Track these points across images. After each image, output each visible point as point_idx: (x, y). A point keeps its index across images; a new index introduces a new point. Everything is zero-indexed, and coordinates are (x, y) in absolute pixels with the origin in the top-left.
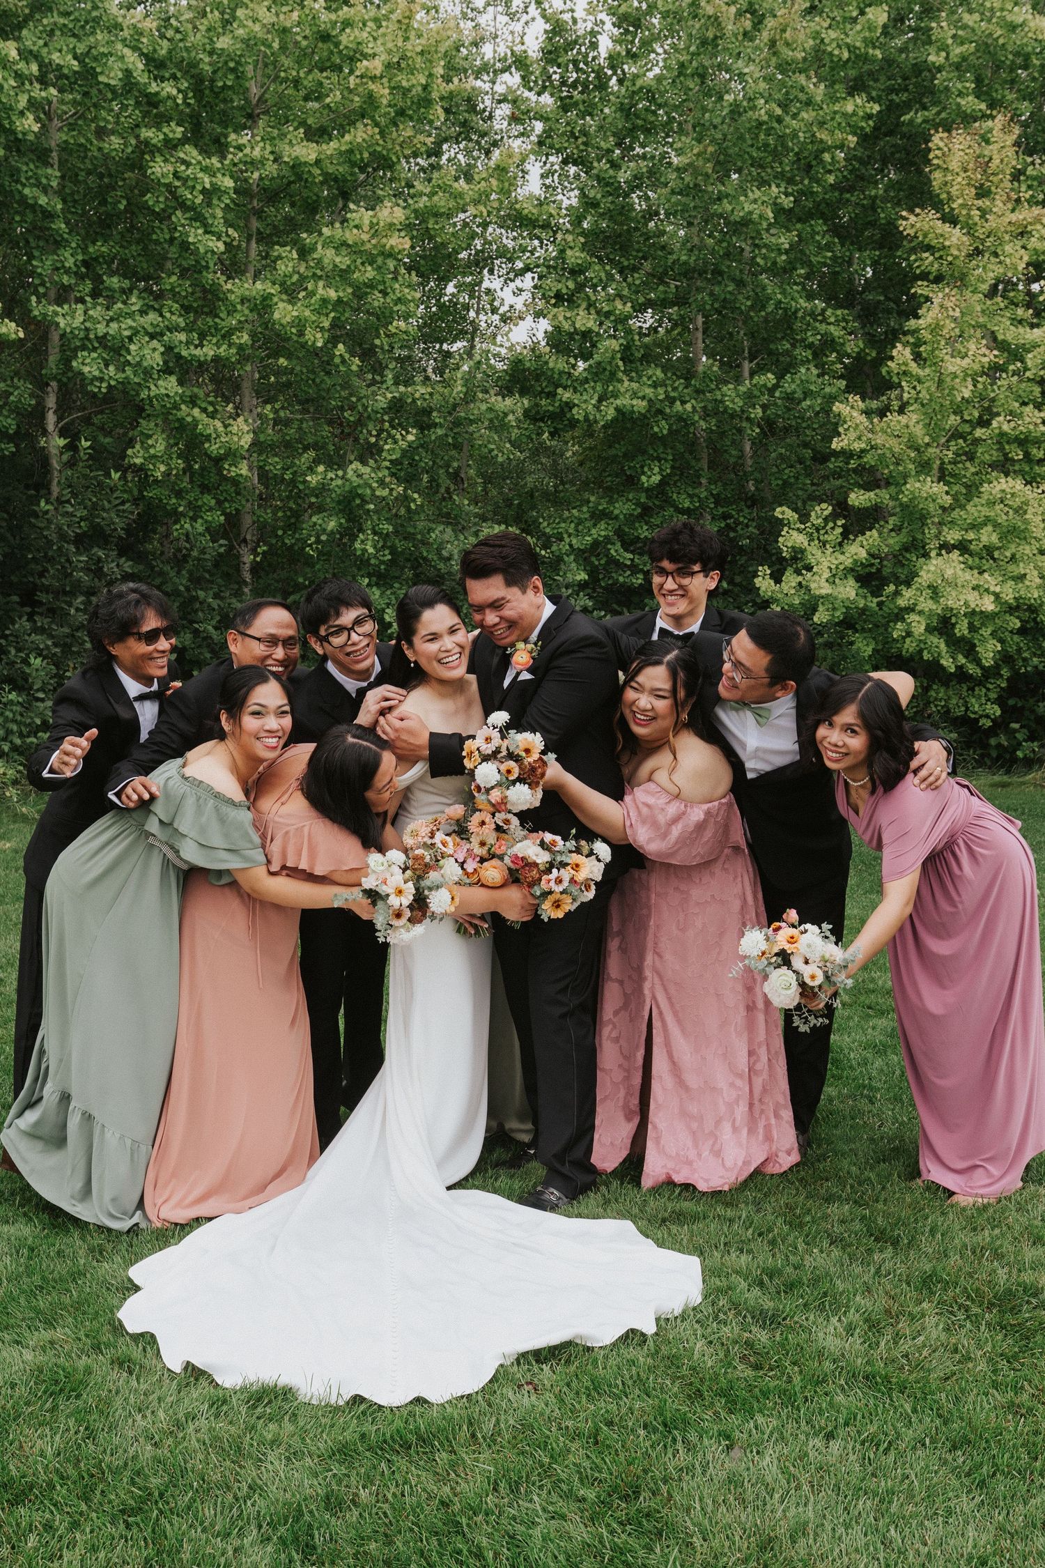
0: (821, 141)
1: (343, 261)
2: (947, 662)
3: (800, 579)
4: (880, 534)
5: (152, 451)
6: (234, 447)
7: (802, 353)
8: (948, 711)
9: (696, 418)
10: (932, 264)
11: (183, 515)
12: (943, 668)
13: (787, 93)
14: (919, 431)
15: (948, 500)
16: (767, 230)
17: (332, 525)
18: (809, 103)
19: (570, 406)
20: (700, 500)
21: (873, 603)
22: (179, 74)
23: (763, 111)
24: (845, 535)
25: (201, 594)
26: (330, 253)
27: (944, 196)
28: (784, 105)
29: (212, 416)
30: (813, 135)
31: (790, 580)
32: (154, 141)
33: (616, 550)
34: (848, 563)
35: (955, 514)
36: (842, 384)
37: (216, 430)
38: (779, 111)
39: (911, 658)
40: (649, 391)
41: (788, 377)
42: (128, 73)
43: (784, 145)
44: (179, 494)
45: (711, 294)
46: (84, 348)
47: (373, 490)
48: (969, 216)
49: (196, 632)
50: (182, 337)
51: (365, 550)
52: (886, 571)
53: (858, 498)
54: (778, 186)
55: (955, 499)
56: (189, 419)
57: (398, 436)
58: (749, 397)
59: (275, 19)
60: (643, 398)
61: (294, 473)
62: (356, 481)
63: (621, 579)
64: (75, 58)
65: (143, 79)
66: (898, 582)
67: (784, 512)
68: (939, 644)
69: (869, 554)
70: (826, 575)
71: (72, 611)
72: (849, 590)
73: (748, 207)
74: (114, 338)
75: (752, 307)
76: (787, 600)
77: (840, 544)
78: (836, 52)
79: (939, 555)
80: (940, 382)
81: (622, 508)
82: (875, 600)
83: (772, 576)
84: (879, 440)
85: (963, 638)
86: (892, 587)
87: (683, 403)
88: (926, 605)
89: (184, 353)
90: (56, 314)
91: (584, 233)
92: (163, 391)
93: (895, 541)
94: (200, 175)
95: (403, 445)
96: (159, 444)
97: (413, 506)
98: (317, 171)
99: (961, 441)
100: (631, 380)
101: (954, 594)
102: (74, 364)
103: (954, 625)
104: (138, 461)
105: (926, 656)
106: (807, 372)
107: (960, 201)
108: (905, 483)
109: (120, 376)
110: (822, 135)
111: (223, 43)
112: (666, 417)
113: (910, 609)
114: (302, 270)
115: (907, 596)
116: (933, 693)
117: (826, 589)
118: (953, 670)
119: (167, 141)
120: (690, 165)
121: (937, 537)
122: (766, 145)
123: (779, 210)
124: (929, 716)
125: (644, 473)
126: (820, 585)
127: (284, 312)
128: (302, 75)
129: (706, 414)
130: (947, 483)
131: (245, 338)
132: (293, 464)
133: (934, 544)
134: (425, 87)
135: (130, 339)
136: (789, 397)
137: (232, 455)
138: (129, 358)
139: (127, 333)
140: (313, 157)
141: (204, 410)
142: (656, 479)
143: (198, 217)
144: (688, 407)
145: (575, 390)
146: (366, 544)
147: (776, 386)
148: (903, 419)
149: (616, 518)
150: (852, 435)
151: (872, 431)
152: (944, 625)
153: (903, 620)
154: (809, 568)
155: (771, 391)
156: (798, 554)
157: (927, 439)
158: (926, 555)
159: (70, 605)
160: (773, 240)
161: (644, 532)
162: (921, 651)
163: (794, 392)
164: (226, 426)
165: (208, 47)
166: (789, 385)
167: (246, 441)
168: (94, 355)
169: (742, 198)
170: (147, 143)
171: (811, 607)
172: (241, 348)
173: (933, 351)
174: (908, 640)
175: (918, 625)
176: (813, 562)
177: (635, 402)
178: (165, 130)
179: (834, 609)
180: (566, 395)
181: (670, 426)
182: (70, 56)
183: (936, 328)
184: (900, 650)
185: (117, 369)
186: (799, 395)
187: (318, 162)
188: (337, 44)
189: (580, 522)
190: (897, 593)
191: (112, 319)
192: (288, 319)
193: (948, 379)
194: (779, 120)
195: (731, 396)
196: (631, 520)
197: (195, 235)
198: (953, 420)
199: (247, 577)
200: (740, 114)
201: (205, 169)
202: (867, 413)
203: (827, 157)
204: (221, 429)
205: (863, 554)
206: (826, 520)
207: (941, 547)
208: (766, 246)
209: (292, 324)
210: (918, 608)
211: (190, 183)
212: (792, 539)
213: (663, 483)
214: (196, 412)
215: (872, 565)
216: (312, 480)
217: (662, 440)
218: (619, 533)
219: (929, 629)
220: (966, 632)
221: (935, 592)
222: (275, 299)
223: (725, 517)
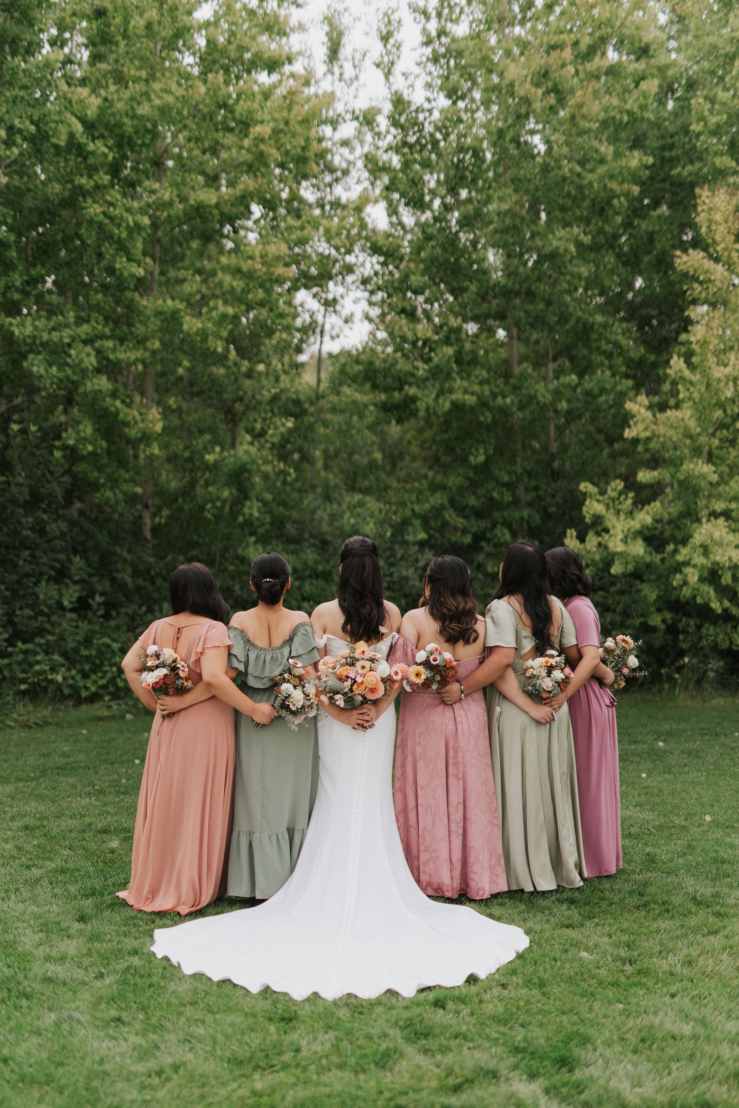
0: (612, 190)
1: (238, 284)
2: (715, 605)
3: (600, 539)
4: (662, 504)
5: (82, 434)
6: (148, 431)
7: (597, 358)
8: (716, 645)
9: (514, 409)
10: (700, 293)
11: (103, 485)
12: (712, 611)
13: (585, 154)
14: (692, 424)
15: (715, 478)
16: (571, 262)
17: (226, 494)
18: (602, 161)
19: (414, 399)
20: (517, 475)
21: (657, 558)
22: (106, 134)
23: (566, 170)
24: (635, 504)
25: (118, 549)
26: (228, 278)
27: (710, 241)
28: (582, 163)
29: (129, 406)
30: (605, 185)
31: (592, 541)
32: (87, 187)
33: (450, 515)
34: (638, 526)
35: (721, 488)
36: (630, 383)
37: (134, 418)
38: (578, 169)
39: (687, 603)
40: (476, 388)
41: (587, 377)
42: (71, 135)
43: (582, 193)
44: (100, 469)
45: (526, 311)
46: (31, 351)
47: (258, 466)
48: (729, 257)
49: (113, 580)
50: (110, 344)
51: (251, 515)
52: (667, 534)
53: (644, 476)
54: (578, 226)
55: (721, 476)
56: (113, 409)
57: (279, 423)
58: (557, 393)
59: (185, 93)
60: (473, 394)
61: (192, 452)
62: (245, 458)
63: (453, 539)
64: (32, 122)
65: (83, 140)
66: (676, 543)
67: (585, 486)
68: (710, 591)
69: (653, 519)
70: (620, 536)
71: (21, 562)
72: (639, 548)
73: (555, 243)
74: (55, 344)
75: (558, 322)
76: (590, 556)
77: (631, 513)
78: (618, 117)
79: (709, 520)
80: (708, 385)
81: (454, 481)
82: (659, 556)
83: (578, 537)
84: (661, 430)
85: (727, 587)
86: (671, 547)
87: (504, 397)
88: (699, 560)
89: (111, 357)
90: (11, 324)
91: (422, 261)
92: (97, 387)
93: (675, 509)
94: (125, 215)
95: (282, 429)
96: (87, 429)
97: (289, 479)
98: (216, 212)
99: (725, 432)
100: (462, 378)
101: (720, 551)
102: (25, 364)
103: (720, 577)
104: (71, 442)
105: (699, 600)
106: (603, 375)
107: (722, 246)
108: (682, 464)
109: (61, 375)
110: (614, 186)
111: (144, 110)
112: (490, 409)
113: (687, 563)
114: (204, 290)
115: (684, 553)
116: (704, 631)
117: (620, 548)
118: (720, 611)
119: (97, 187)
120: (509, 210)
121: (707, 507)
122: (569, 193)
123: (579, 245)
124: (702, 648)
125: (472, 454)
126: (616, 544)
127: (191, 324)
128: (203, 134)
129: (522, 407)
130: (714, 464)
131: (157, 345)
132: (191, 445)
133: (703, 513)
134: (304, 148)
135: (69, 345)
136: (588, 394)
137: (146, 438)
138: (69, 360)
139: (67, 340)
140: (214, 201)
141: (123, 402)
142: (481, 458)
143: (122, 247)
144: (508, 400)
145: (418, 387)
146: (253, 509)
147: (578, 385)
148: (679, 414)
149: (450, 488)
150: (641, 427)
151: (655, 423)
152: (712, 576)
153: (681, 572)
154: (607, 531)
155: (574, 389)
156: (598, 520)
157: (698, 430)
158: (698, 521)
159: (18, 557)
160: (575, 269)
161: (472, 501)
162: (694, 597)
163: (592, 389)
164: (141, 414)
165: (130, 113)
166: (589, 383)
167: (159, 427)
168: (40, 357)
169: (551, 236)
170: (81, 187)
171: (608, 561)
172: (154, 353)
173: (702, 361)
174: (685, 588)
175: (693, 576)
176: (610, 525)
177: (467, 397)
178: (96, 178)
179: (627, 563)
180: (412, 391)
181: (493, 417)
182: (28, 123)
183: (704, 343)
184: (679, 597)
185: (59, 369)
186: (596, 391)
187: (217, 205)
188: (232, 112)
189: (420, 492)
190: (676, 551)
191: (54, 329)
192: (195, 329)
193: (715, 383)
194: (579, 175)
195: (543, 391)
196: (461, 490)
197: (120, 263)
198: (719, 414)
199: (148, 535)
200: (549, 172)
201: (129, 210)
202: (650, 407)
203: (615, 202)
204: (138, 417)
205: (649, 520)
206: (620, 494)
207: (710, 515)
208: (569, 273)
209: (197, 334)
210: (693, 562)
211: (117, 221)
212: (593, 507)
213: (488, 460)
214: (118, 403)
215: (656, 529)
216: (210, 458)
217: (488, 428)
218: (452, 502)
219: (702, 580)
220: (730, 582)
221: (705, 550)
222: (182, 313)
223: (536, 489)
